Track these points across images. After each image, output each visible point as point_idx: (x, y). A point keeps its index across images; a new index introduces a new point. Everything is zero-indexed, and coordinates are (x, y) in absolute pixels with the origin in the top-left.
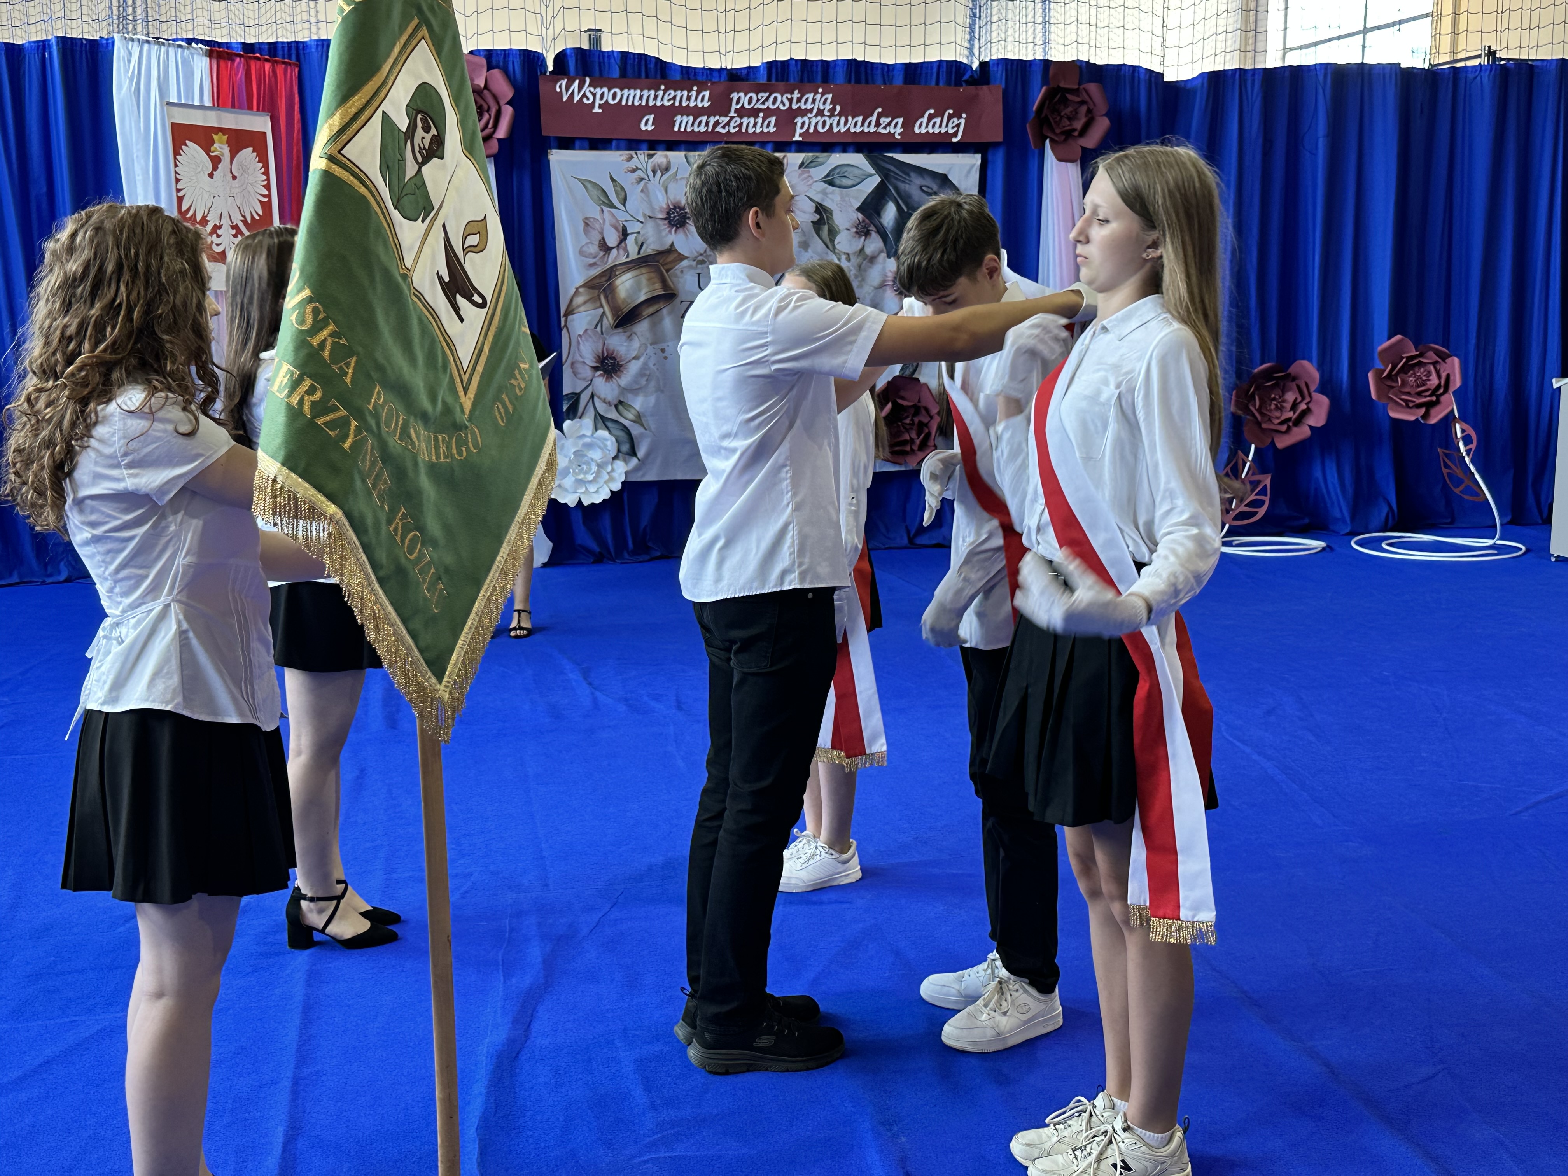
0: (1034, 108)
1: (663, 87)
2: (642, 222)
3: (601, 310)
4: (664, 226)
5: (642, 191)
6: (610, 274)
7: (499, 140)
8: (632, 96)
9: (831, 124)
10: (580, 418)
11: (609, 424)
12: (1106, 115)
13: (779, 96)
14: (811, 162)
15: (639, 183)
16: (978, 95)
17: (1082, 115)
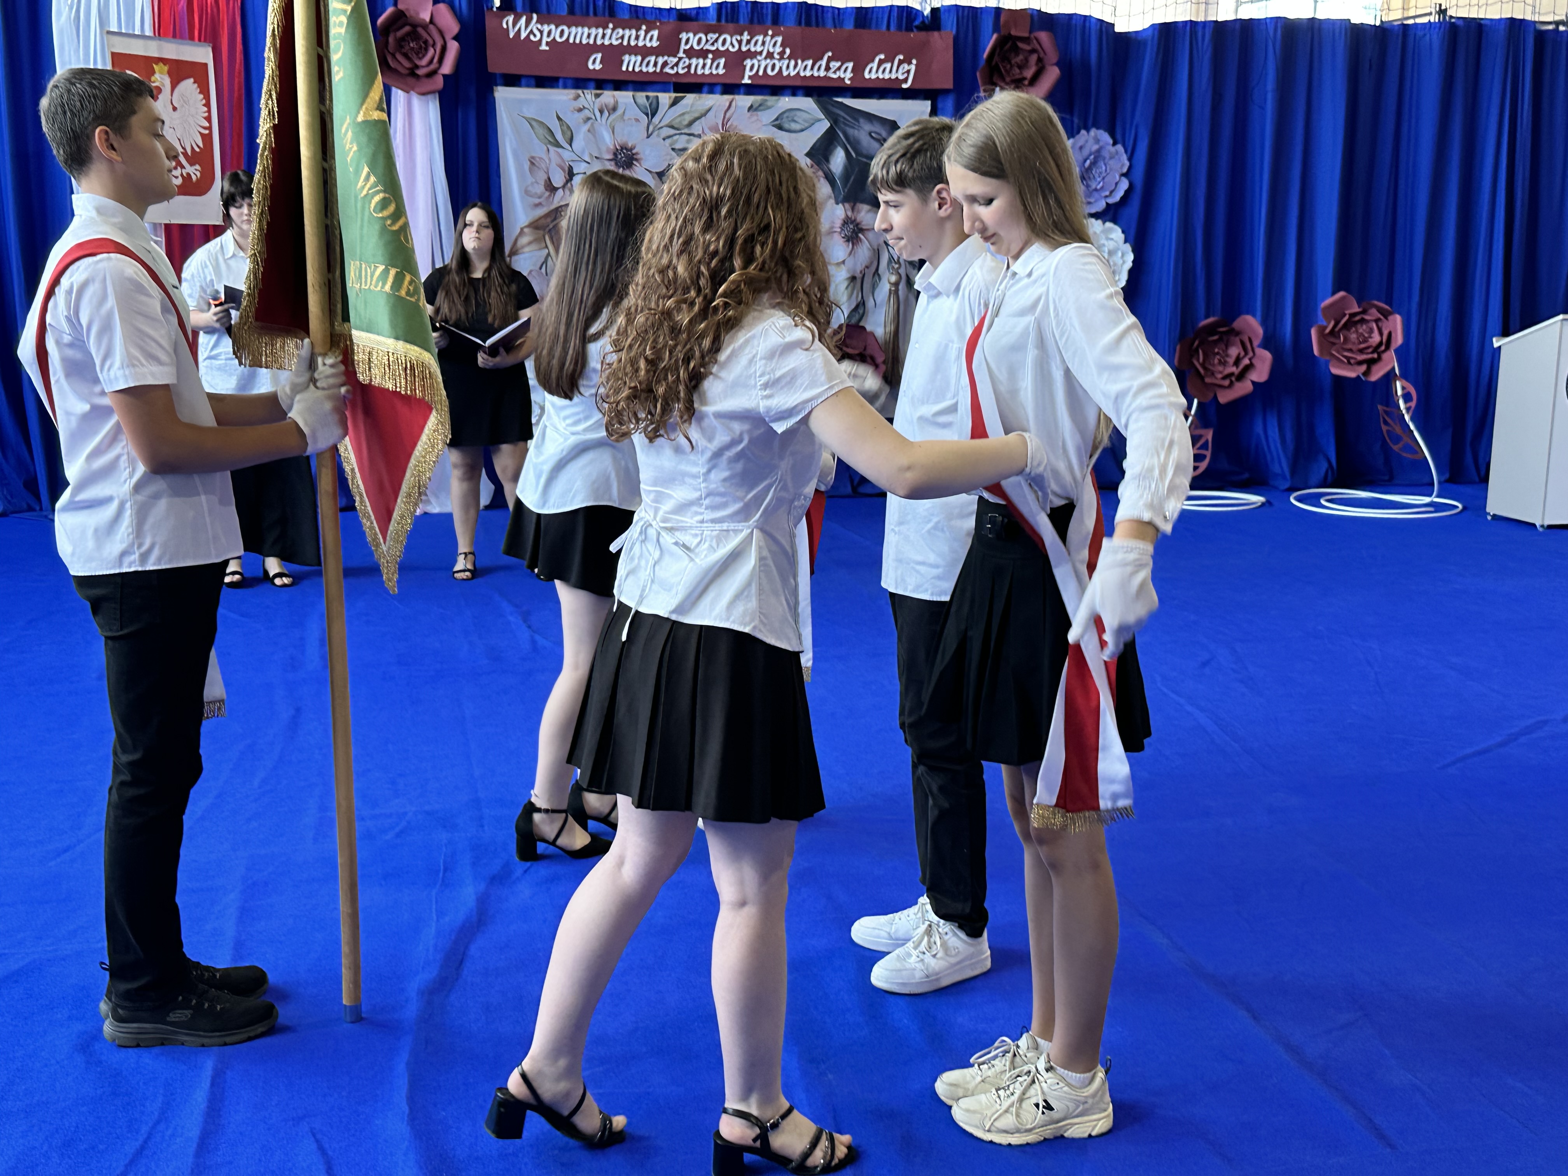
0: (985, 55)
1: (611, 26)
2: (588, 163)
3: (546, 251)
5: (589, 131)
6: (556, 214)
7: (444, 76)
8: (580, 34)
9: (781, 68)
12: (1058, 64)
13: (728, 38)
14: (760, 105)
15: (585, 122)
16: (929, 41)
17: (1032, 64)
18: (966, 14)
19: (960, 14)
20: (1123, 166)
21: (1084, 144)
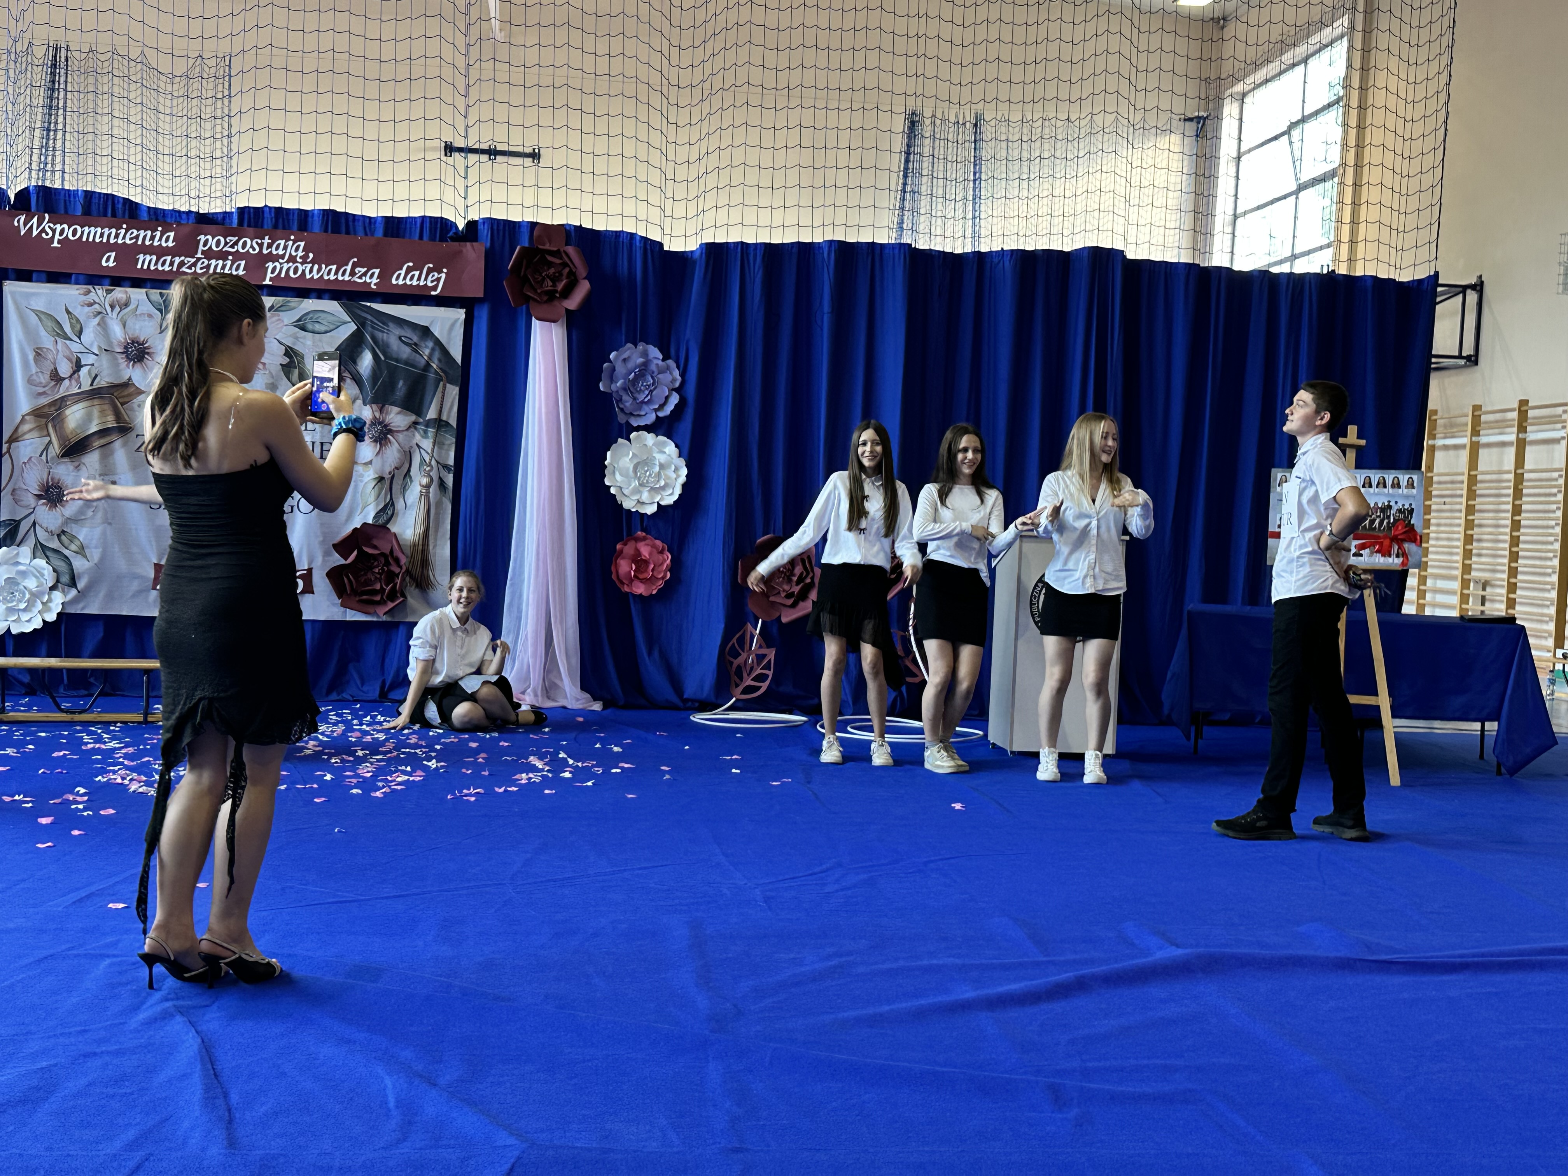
0: (510, 267)
2: (97, 355)
3: (48, 438)
4: (122, 360)
5: (99, 324)
6: (60, 404)
8: (93, 233)
9: (304, 271)
10: (18, 546)
11: (49, 553)
12: (587, 277)
13: (249, 241)
14: (281, 306)
15: (95, 316)
16: (461, 251)
17: (564, 277)
18: (501, 227)
19: (495, 227)
20: (674, 380)
21: (629, 357)
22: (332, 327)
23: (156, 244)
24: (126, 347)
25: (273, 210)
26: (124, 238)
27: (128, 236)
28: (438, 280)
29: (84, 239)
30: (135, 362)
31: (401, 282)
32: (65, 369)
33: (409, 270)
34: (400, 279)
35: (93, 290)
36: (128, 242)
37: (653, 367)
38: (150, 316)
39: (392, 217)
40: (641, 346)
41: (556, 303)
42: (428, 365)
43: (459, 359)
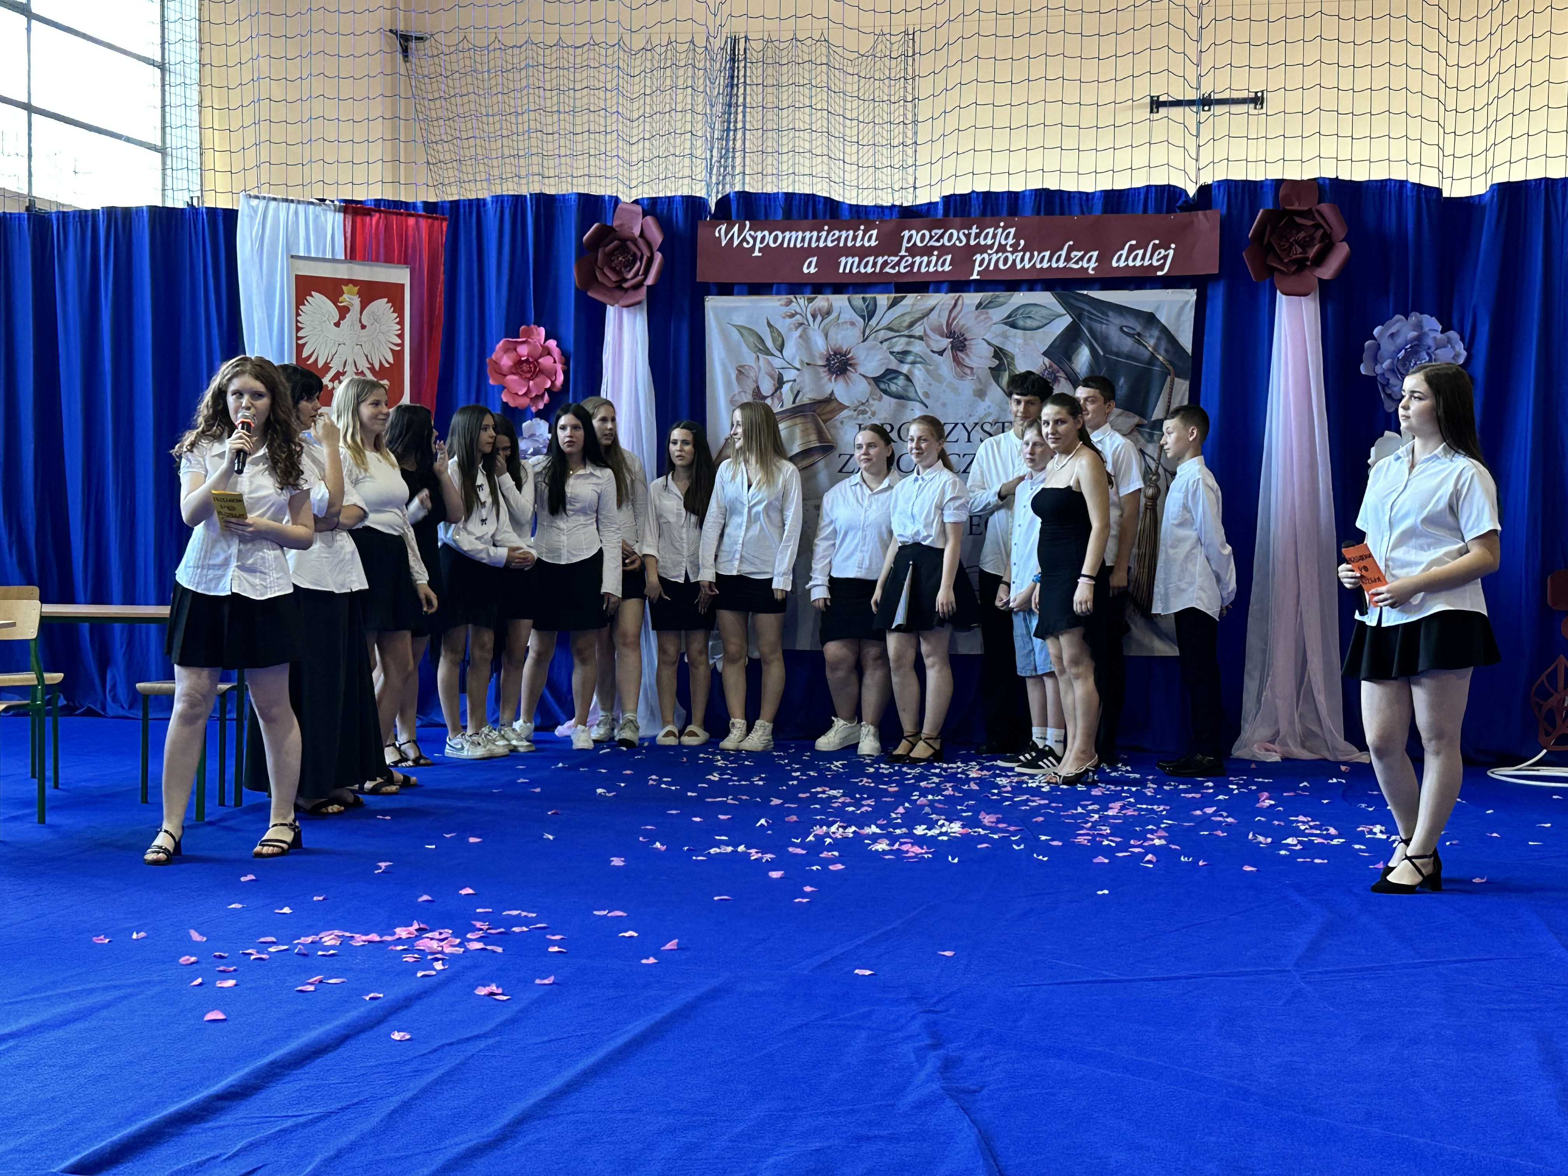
0: (1250, 234)
1: (826, 228)
2: (798, 370)
4: (823, 373)
5: (800, 337)
7: (648, 287)
8: (794, 238)
9: (1014, 261)
12: (1346, 239)
13: (955, 232)
14: (990, 302)
15: (797, 328)
16: (1192, 222)
17: (1317, 241)
18: (1240, 190)
19: (1233, 190)
20: (1457, 355)
21: (1398, 331)
22: (1045, 321)
23: (858, 244)
24: (828, 360)
25: (981, 196)
26: (826, 240)
27: (830, 238)
28: (1165, 257)
29: (785, 245)
30: (837, 375)
31: (1122, 264)
32: (767, 387)
33: (1132, 249)
34: (1120, 261)
35: (794, 300)
36: (830, 245)
37: (1429, 342)
38: (853, 324)
39: (1113, 190)
40: (1414, 317)
41: (1307, 273)
42: (1153, 357)
43: (1188, 348)
